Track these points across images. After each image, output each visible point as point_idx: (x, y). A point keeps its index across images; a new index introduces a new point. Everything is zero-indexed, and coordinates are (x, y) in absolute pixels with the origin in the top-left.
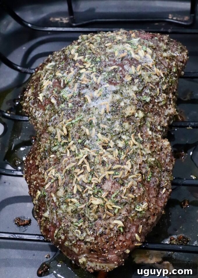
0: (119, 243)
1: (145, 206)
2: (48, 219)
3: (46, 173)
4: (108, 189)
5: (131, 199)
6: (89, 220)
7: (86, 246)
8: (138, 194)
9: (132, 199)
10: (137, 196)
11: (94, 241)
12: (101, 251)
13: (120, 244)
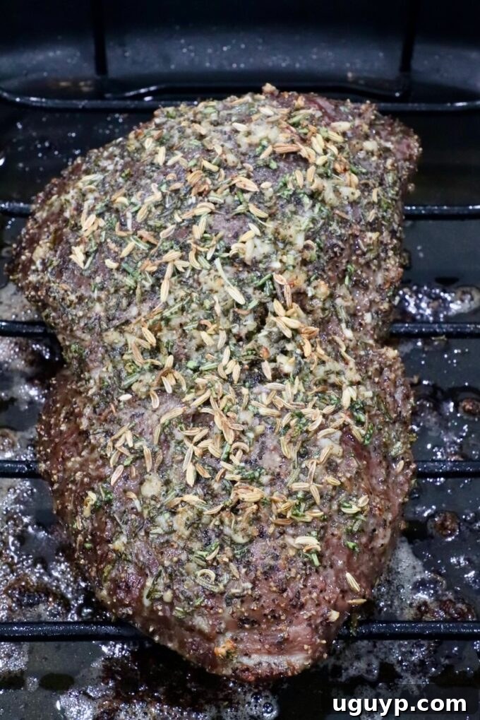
0: (310, 593)
1: (363, 502)
2: (124, 556)
3: (110, 444)
4: (273, 468)
5: (331, 487)
6: (233, 542)
7: (230, 610)
8: (345, 475)
9: (335, 488)
10: (343, 480)
11: (250, 592)
12: (268, 620)
13: (314, 595)
